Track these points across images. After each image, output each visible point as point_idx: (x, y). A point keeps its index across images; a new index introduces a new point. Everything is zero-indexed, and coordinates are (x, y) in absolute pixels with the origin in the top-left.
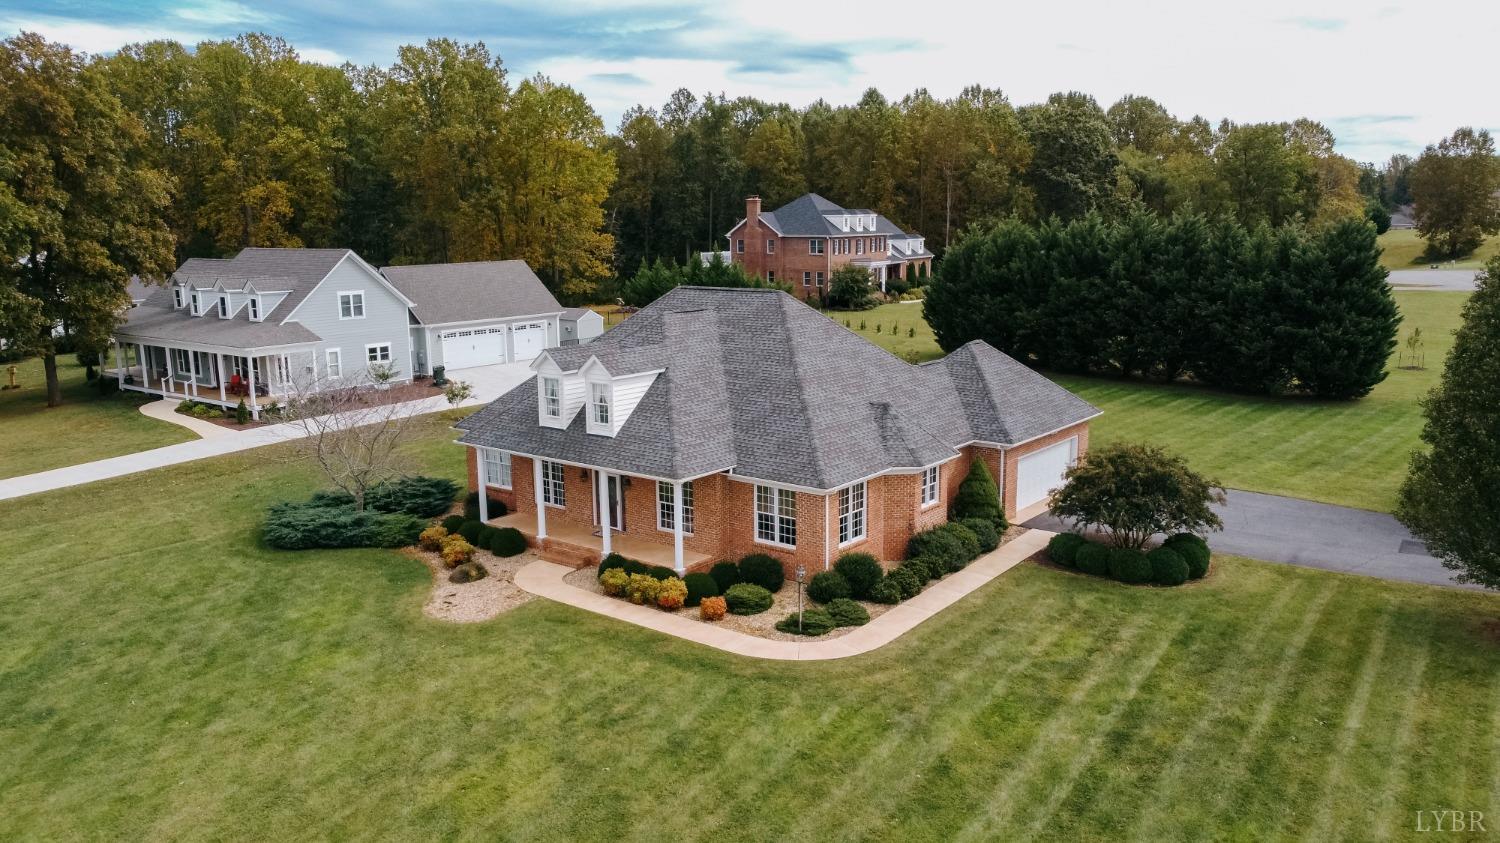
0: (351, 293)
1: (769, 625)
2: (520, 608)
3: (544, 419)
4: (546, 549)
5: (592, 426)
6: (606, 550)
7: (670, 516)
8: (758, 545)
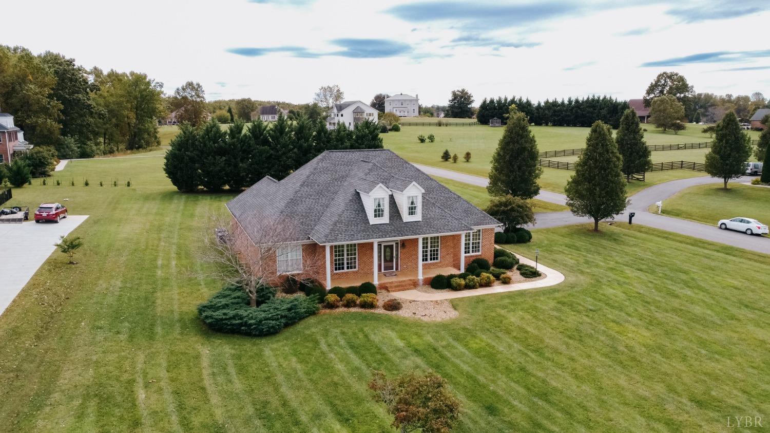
1: (522, 278)
2: (454, 305)
3: (373, 221)
4: (385, 288)
5: (406, 218)
6: (421, 277)
7: (426, 255)
8: (466, 257)
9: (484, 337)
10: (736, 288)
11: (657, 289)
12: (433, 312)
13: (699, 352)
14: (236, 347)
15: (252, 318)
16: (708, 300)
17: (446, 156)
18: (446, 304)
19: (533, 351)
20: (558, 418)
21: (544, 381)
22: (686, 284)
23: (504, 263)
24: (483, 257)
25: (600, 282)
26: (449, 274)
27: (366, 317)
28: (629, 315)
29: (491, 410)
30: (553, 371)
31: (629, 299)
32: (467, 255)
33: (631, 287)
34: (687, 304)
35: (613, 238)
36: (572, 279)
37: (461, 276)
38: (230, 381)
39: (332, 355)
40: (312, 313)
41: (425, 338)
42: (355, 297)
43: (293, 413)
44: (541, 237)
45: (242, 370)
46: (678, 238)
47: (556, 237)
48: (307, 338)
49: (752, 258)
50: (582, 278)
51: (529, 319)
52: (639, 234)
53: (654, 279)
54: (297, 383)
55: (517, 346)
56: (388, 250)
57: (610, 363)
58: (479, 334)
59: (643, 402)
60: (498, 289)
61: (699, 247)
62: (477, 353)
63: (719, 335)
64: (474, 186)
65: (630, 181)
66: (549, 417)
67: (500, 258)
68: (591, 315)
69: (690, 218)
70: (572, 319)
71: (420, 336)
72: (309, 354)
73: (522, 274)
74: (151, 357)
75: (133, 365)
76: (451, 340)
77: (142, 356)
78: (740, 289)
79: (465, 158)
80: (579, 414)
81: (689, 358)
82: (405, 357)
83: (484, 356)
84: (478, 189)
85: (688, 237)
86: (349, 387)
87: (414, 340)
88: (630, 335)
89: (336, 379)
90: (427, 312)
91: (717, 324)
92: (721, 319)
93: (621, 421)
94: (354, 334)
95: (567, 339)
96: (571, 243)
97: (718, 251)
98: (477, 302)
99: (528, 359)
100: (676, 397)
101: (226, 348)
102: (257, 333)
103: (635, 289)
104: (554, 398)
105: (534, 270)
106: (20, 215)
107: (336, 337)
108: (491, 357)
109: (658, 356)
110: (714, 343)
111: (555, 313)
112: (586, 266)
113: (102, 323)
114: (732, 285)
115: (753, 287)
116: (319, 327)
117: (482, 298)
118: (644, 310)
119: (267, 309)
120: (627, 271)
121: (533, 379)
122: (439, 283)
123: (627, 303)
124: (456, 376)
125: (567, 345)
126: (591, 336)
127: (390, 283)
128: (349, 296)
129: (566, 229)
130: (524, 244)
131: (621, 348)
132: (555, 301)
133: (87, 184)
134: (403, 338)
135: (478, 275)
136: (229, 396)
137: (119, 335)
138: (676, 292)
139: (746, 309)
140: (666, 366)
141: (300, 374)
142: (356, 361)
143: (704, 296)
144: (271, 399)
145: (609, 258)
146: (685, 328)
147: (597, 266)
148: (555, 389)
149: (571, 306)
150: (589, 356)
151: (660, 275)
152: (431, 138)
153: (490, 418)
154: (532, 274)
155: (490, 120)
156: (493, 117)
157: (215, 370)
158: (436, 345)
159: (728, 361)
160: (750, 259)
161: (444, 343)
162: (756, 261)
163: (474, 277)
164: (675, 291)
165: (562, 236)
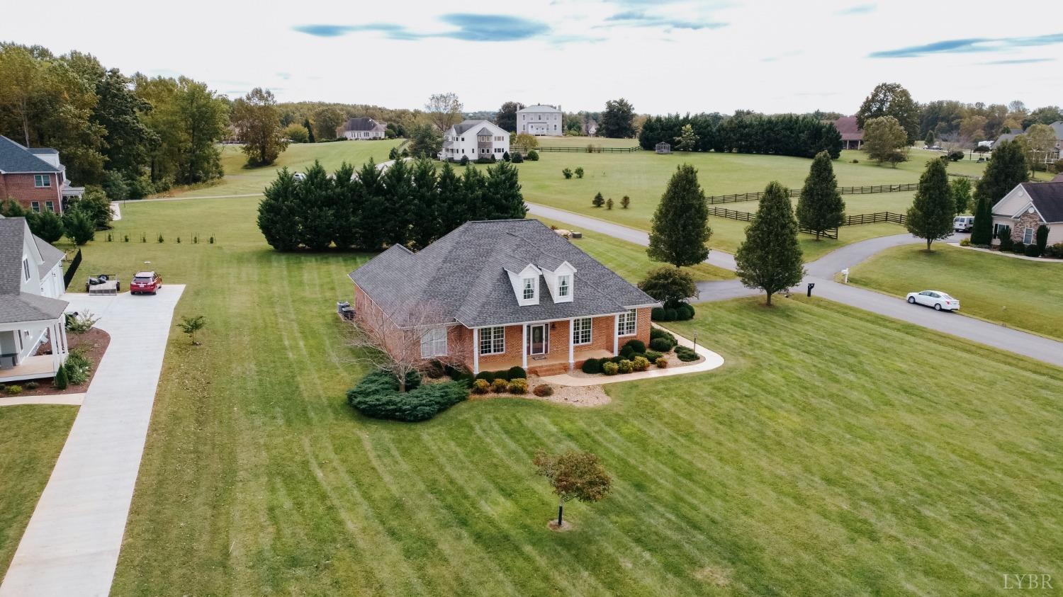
0: (25, 258)
1: (680, 362)
2: (607, 390)
3: (522, 302)
4: (535, 372)
5: (557, 299)
6: (572, 361)
7: (578, 337)
8: (619, 339)
9: (636, 423)
10: (902, 372)
11: (820, 374)
12: (585, 397)
13: (843, 436)
14: (394, 432)
15: (405, 404)
16: (869, 386)
17: (598, 201)
18: (599, 389)
19: (683, 436)
20: (699, 493)
21: (690, 463)
22: (852, 368)
23: (661, 344)
24: (638, 338)
25: (761, 366)
26: (602, 357)
27: (517, 403)
28: (783, 401)
29: (639, 487)
30: (701, 454)
31: (788, 385)
32: (621, 336)
33: (792, 372)
34: (846, 389)
35: (786, 313)
36: (732, 363)
37: (614, 360)
38: (397, 462)
39: (488, 440)
40: (463, 399)
41: (577, 424)
42: (505, 382)
43: (460, 489)
44: (705, 313)
45: (405, 453)
46: (859, 315)
47: (723, 313)
48: (462, 424)
49: (932, 338)
50: (742, 361)
51: (682, 405)
52: (816, 309)
53: (820, 363)
54: (460, 465)
55: (668, 431)
56: (537, 331)
57: (755, 447)
58: (631, 419)
59: (778, 480)
60: (653, 373)
61: (880, 325)
62: (629, 438)
63: (867, 421)
64: (631, 244)
65: (820, 239)
66: (690, 492)
67: (657, 339)
68: (745, 401)
69: (880, 289)
70: (725, 405)
71: (572, 422)
72: (467, 439)
73: (680, 357)
74: (315, 441)
75: (301, 447)
76: (603, 426)
77: (307, 440)
78: (906, 373)
79: (622, 203)
80: (718, 490)
81: (832, 443)
82: (559, 441)
83: (635, 441)
84: (636, 247)
85: (869, 314)
86: (508, 468)
87: (567, 426)
88: (780, 421)
89: (495, 461)
90: (579, 398)
91: (870, 410)
92: (875, 405)
93: (755, 496)
94: (508, 420)
95: (717, 425)
96: (738, 321)
97: (898, 330)
98: (631, 388)
99: (678, 443)
100: (809, 476)
101: (385, 434)
102: (412, 418)
103: (796, 374)
104: (697, 478)
105: (692, 353)
106: (110, 285)
107: (490, 422)
108: (642, 442)
109: (803, 441)
110: (861, 428)
111: (709, 399)
112: (750, 347)
113: (253, 408)
114: (899, 368)
115: (919, 371)
116: (472, 412)
117: (635, 383)
118: (801, 395)
119: (419, 395)
120: (792, 354)
121: (680, 461)
122: (591, 367)
123: (784, 389)
124: (608, 458)
125: (717, 430)
126: (741, 422)
127: (540, 367)
128: (499, 381)
129: (735, 303)
130: (685, 322)
131: (769, 433)
132: (710, 386)
133: (161, 240)
134: (556, 424)
135: (632, 359)
136: (398, 475)
137: (275, 421)
138: (838, 377)
139: (904, 394)
140: (808, 449)
141: (461, 456)
142: (512, 445)
143: (866, 381)
144: (437, 477)
145: (776, 339)
146: (837, 414)
147: (761, 348)
148: (700, 470)
149: (727, 391)
150: (736, 441)
151: (827, 358)
152: (580, 172)
153: (638, 494)
154: (690, 357)
155: (657, 145)
156: (660, 141)
157: (379, 453)
158: (589, 430)
159: (868, 445)
160: (929, 340)
161: (596, 428)
162: (935, 342)
163: (628, 361)
164: (837, 375)
165: (730, 311)
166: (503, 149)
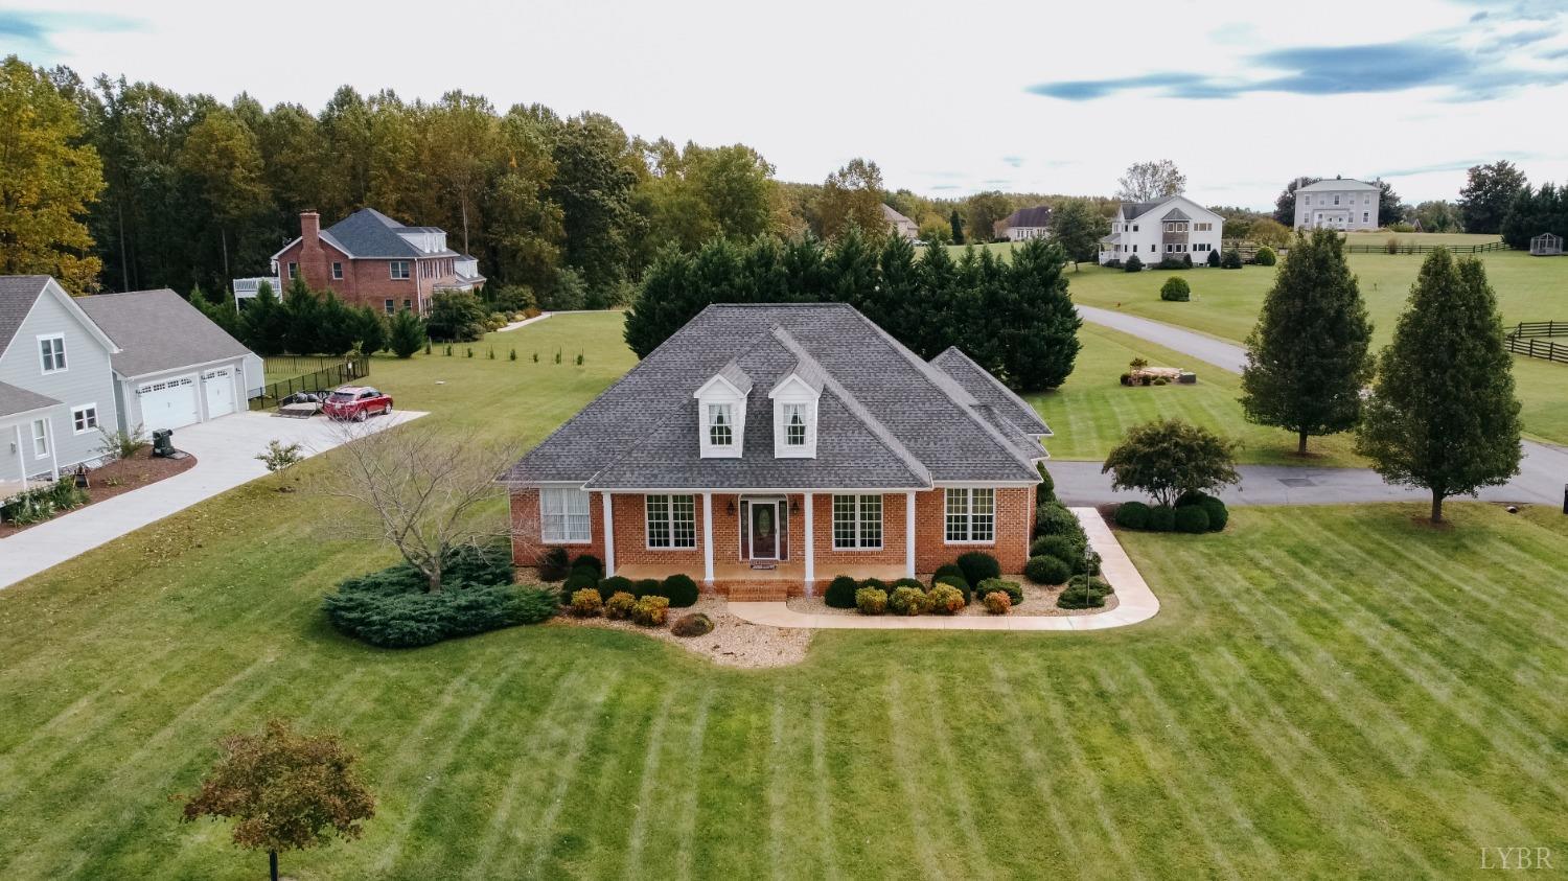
0: (51, 337)
3: (708, 450)
5: (783, 449)
6: (810, 577)
9: (778, 712)
19: (833, 755)
21: (762, 815)
30: (813, 801)
32: (959, 543)
35: (1461, 541)
37: (888, 585)
38: (227, 712)
45: (271, 697)
55: (816, 739)
56: (765, 514)
57: (965, 807)
58: (779, 703)
62: (716, 739)
67: (1037, 557)
71: (655, 691)
76: (703, 707)
87: (636, 696)
89: (390, 737)
92: (1423, 764)
94: (546, 667)
108: (730, 752)
122: (838, 594)
128: (622, 597)
129: (1361, 512)
131: (1044, 781)
133: (513, 357)
134: (619, 690)
135: (930, 588)
142: (471, 715)
146: (1284, 769)
150: (939, 785)
153: (540, 858)
155: (1534, 241)
157: (235, 690)
158: (664, 710)
159: (1270, 855)
161: (683, 710)
163: (917, 589)
166: (1209, 246)
